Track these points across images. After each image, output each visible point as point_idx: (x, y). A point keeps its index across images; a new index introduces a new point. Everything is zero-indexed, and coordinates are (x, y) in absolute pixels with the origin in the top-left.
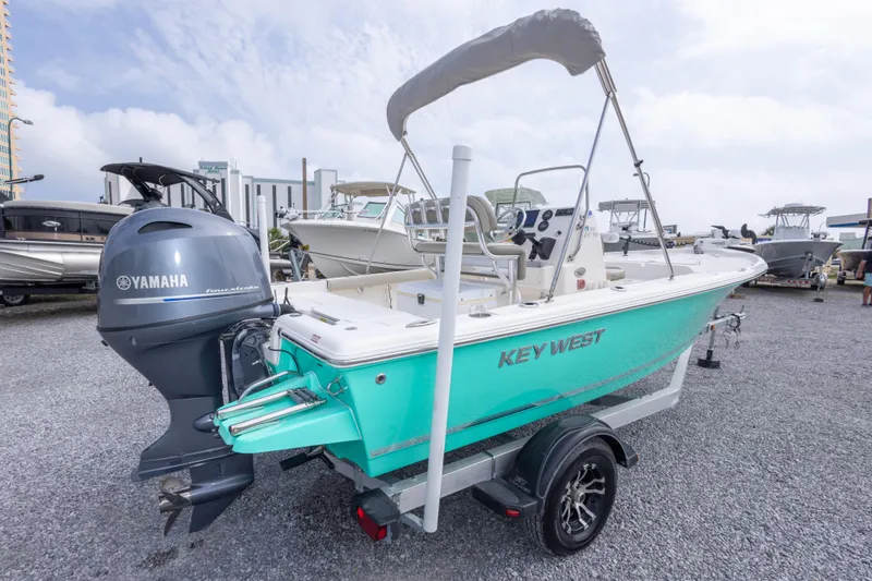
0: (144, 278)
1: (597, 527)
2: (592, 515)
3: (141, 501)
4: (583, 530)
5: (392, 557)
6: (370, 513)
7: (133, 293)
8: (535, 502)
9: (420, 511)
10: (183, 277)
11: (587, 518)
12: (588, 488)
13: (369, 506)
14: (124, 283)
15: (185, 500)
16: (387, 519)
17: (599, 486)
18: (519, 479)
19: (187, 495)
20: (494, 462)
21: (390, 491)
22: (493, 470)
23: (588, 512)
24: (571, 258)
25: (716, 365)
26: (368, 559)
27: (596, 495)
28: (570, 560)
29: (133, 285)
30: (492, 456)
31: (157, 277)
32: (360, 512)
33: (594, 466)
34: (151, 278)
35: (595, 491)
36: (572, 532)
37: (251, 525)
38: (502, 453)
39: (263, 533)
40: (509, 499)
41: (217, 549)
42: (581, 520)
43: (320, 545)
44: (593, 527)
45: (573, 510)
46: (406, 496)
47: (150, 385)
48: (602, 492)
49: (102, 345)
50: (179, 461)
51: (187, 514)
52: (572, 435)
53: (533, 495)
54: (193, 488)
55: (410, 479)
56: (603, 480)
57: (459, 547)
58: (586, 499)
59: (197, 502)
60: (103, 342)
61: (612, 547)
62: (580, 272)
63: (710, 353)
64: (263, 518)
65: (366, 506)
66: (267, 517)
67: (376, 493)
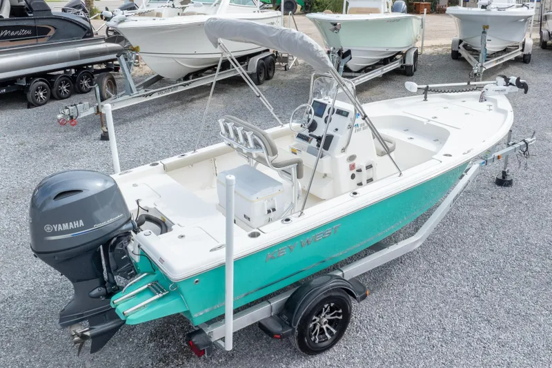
0: (60, 225)
1: (336, 338)
2: (334, 331)
3: (50, 334)
4: (327, 340)
5: (214, 361)
6: (196, 343)
7: (54, 233)
8: (290, 330)
9: (223, 339)
10: (81, 221)
11: (331, 333)
12: (331, 316)
13: (196, 340)
14: (48, 228)
15: (87, 336)
16: (205, 346)
17: (339, 315)
18: (285, 317)
19: (88, 334)
20: (271, 307)
21: (208, 331)
22: (272, 311)
23: (332, 329)
24: (344, 150)
25: (510, 183)
26: (200, 363)
27: (337, 319)
28: (317, 357)
29: (54, 229)
30: (270, 303)
31: (67, 224)
32: (190, 342)
33: (332, 304)
34: (63, 225)
35: (337, 317)
36: (319, 342)
37: (126, 346)
38: (277, 302)
39: (135, 351)
40: (277, 328)
41: (109, 362)
42: (327, 334)
43: (171, 357)
44: (334, 337)
45: (321, 329)
46: (215, 333)
47: (62, 275)
48: (341, 317)
49: (34, 258)
50: (82, 315)
51: (88, 344)
52: (315, 291)
53: (291, 326)
54: (90, 329)
55: (219, 322)
56: (340, 311)
57: (255, 353)
58: (330, 322)
59: (93, 337)
60: (35, 256)
61: (345, 348)
62: (352, 158)
63: (504, 173)
64: (133, 342)
65: (194, 340)
66: (136, 341)
67: (200, 331)
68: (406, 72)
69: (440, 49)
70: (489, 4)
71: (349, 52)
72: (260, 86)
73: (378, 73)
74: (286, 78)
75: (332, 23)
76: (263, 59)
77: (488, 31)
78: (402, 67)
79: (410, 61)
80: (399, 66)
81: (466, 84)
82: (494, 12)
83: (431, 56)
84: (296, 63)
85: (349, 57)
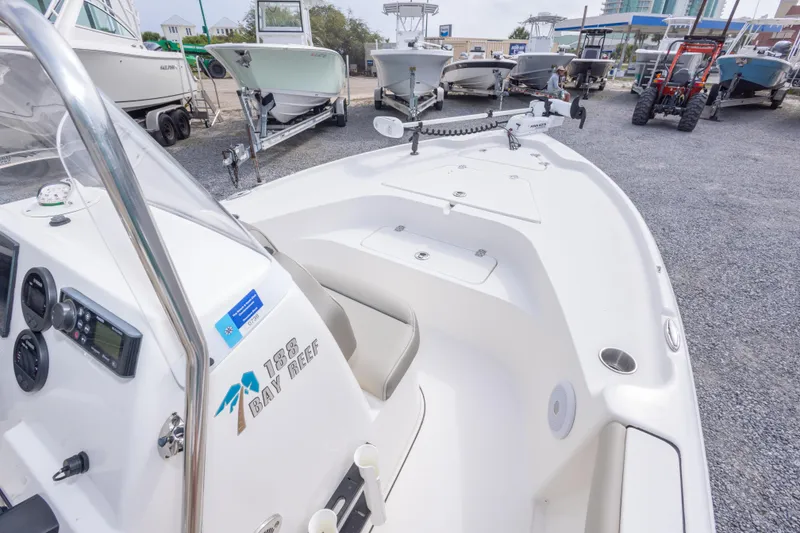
68: (337, 122)
69: (362, 102)
70: (416, 41)
71: (270, 97)
72: (170, 148)
73: (310, 123)
74: (206, 136)
75: (237, 52)
76: (168, 113)
77: (415, 72)
78: (333, 117)
79: (340, 111)
80: (331, 116)
81: (486, 115)
82: (420, 51)
83: (356, 107)
84: (220, 119)
85: (271, 104)
